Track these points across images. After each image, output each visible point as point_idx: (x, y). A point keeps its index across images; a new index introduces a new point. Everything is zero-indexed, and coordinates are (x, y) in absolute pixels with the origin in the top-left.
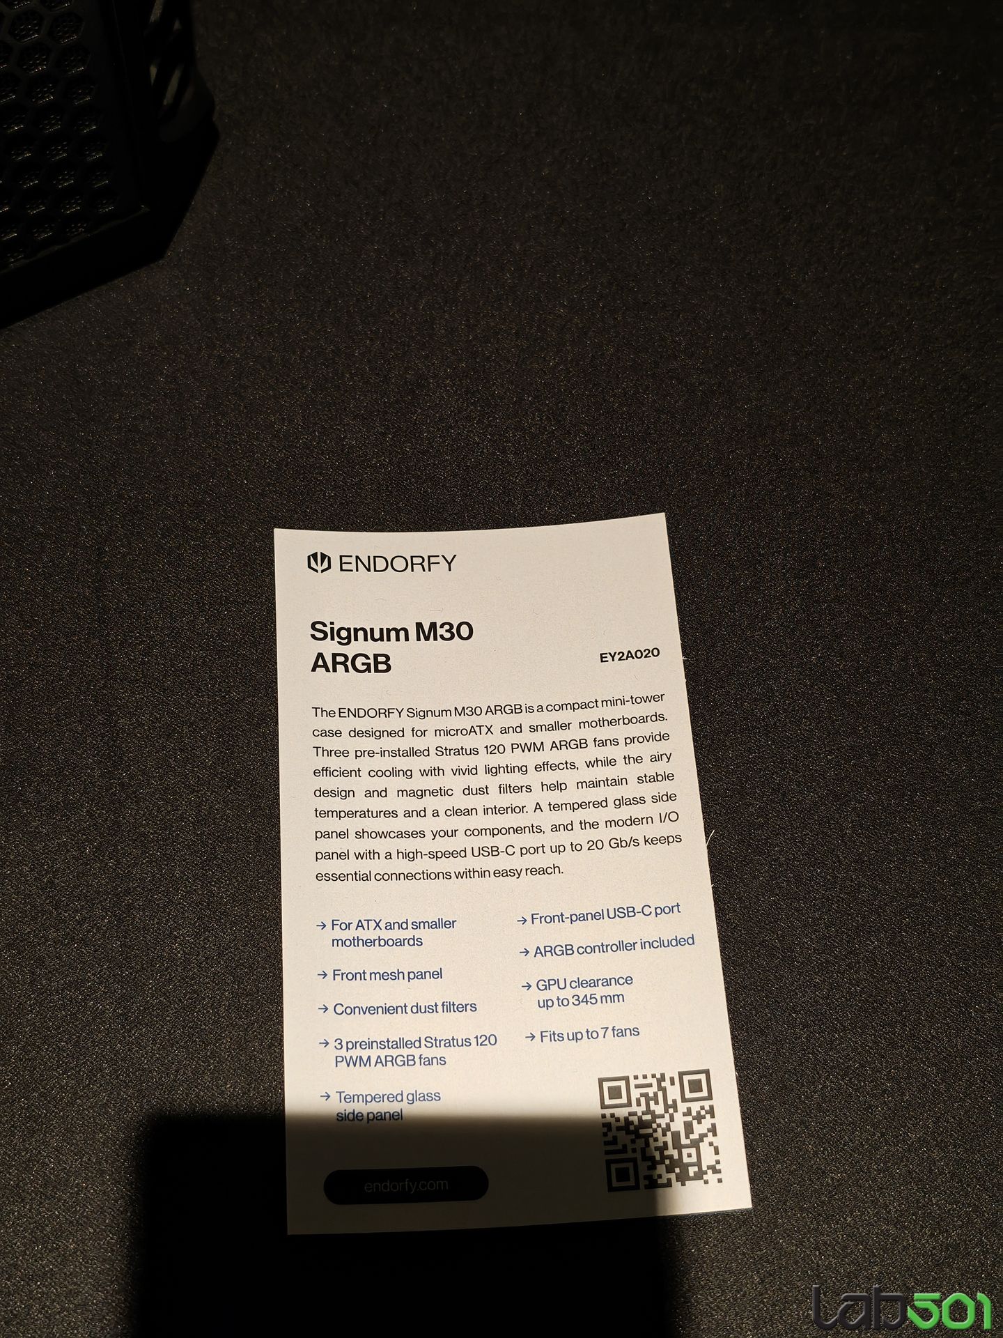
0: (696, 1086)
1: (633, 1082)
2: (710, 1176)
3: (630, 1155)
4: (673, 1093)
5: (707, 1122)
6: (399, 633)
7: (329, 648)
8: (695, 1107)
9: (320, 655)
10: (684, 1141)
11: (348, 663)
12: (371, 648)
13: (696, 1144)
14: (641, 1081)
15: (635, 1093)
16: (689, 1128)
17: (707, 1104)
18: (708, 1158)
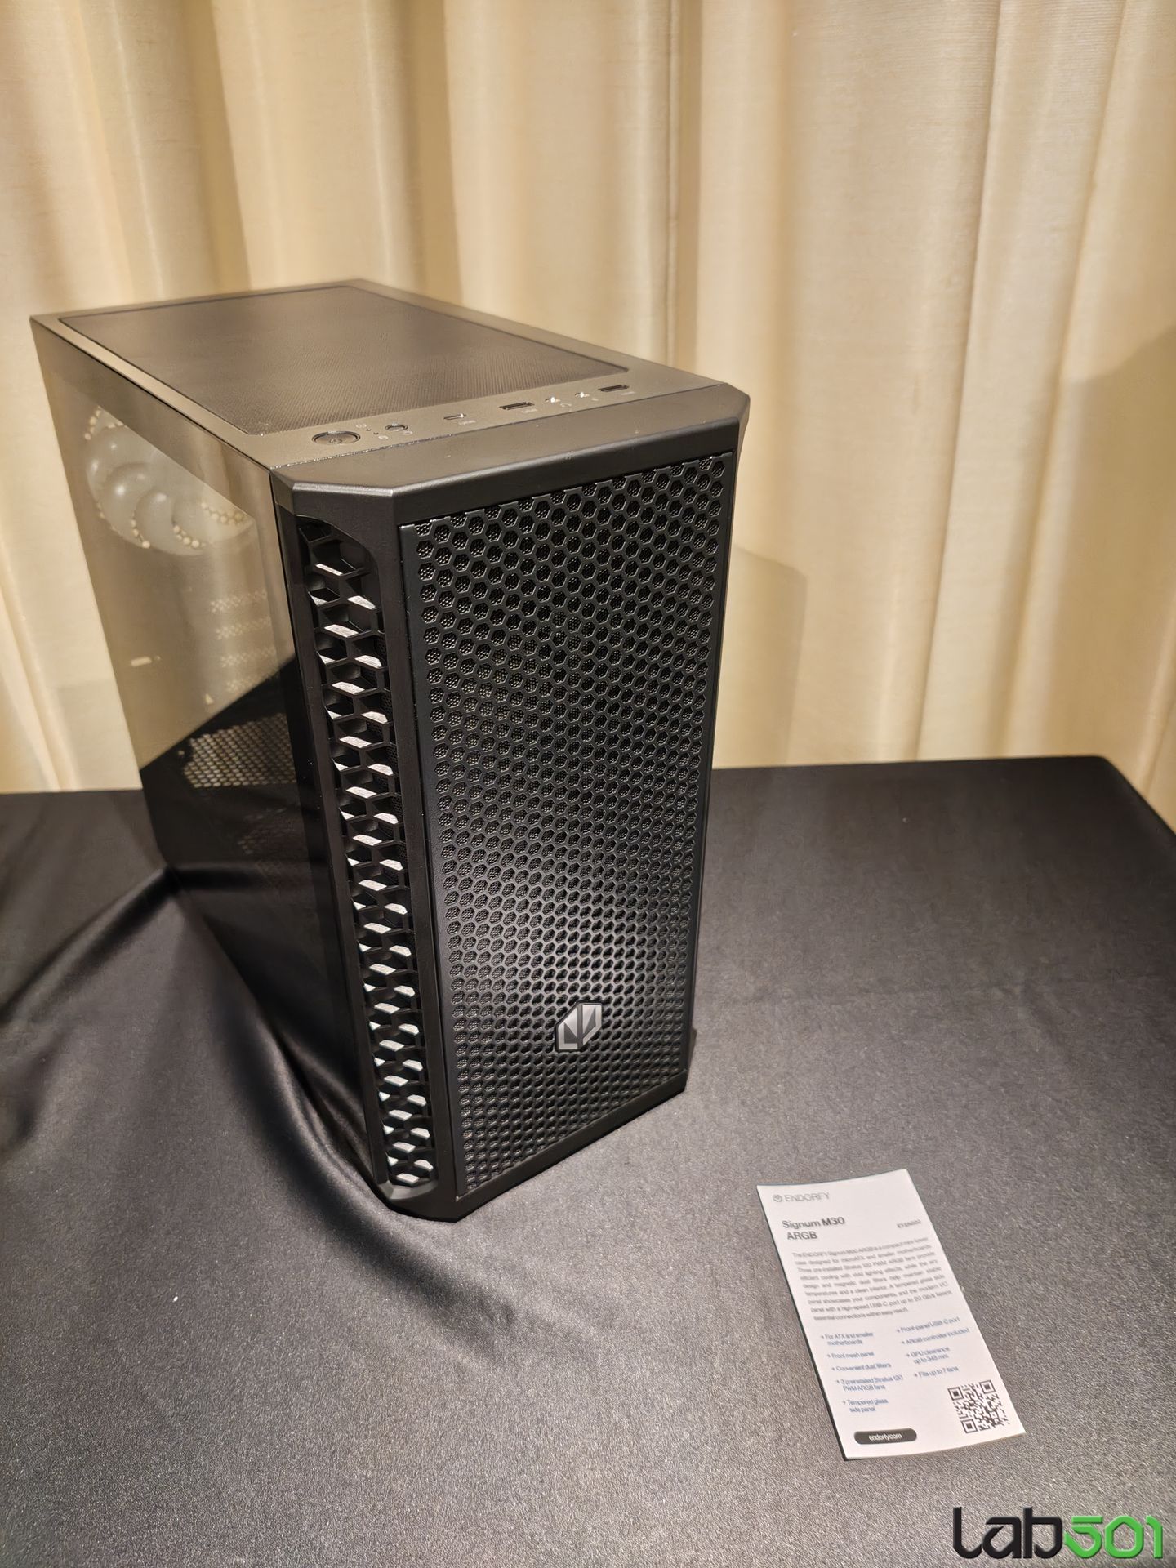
0: (987, 1387)
1: (961, 1388)
2: (1004, 1422)
3: (970, 1418)
4: (979, 1391)
5: (997, 1400)
6: (816, 1224)
7: (792, 1231)
8: (990, 1395)
9: (789, 1234)
10: (990, 1409)
11: (800, 1236)
12: (808, 1230)
13: (995, 1410)
14: (965, 1388)
15: (964, 1393)
16: (990, 1404)
17: (994, 1394)
18: (1001, 1416)
